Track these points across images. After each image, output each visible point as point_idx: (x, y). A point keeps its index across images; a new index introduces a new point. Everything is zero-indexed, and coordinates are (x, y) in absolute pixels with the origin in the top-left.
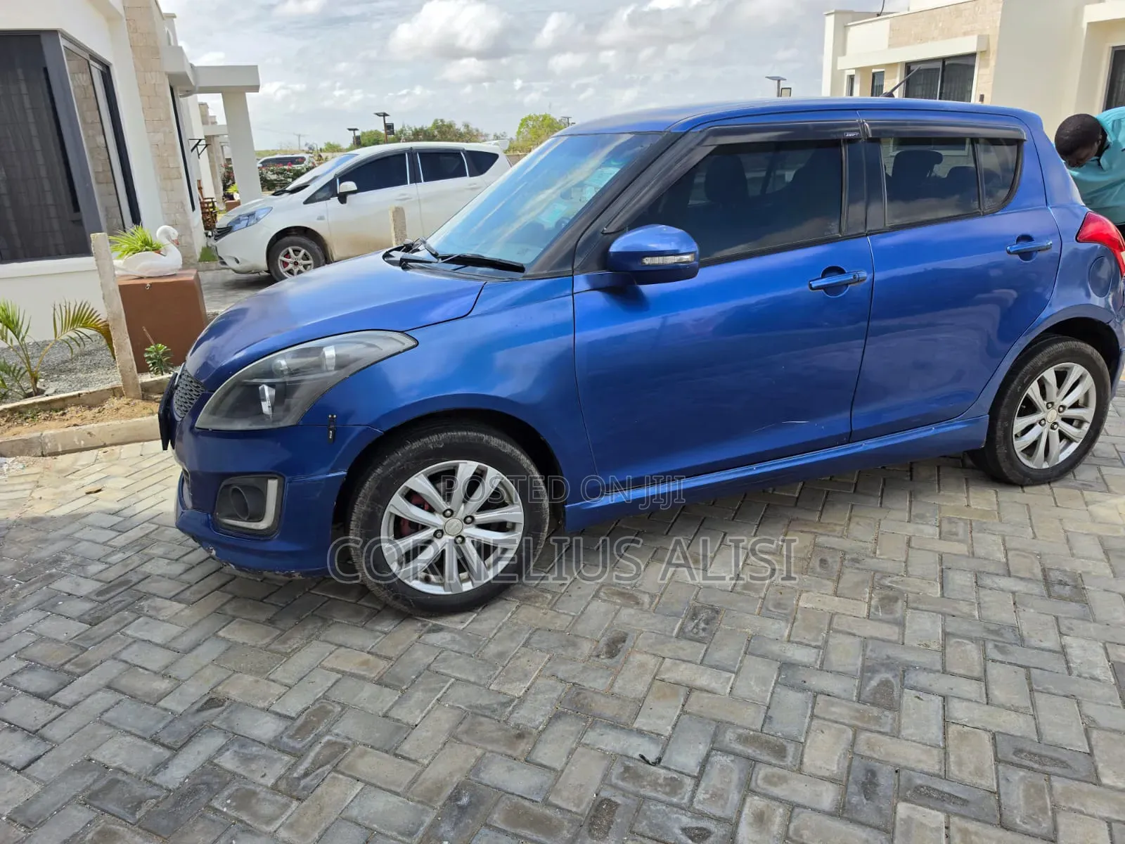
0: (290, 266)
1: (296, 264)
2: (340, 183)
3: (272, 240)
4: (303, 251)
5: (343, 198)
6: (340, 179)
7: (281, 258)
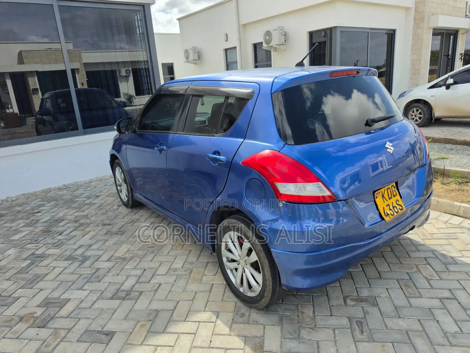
0: (413, 117)
1: (416, 116)
2: (450, 79)
3: (408, 103)
4: (420, 111)
5: (448, 87)
6: (451, 77)
7: (411, 112)
